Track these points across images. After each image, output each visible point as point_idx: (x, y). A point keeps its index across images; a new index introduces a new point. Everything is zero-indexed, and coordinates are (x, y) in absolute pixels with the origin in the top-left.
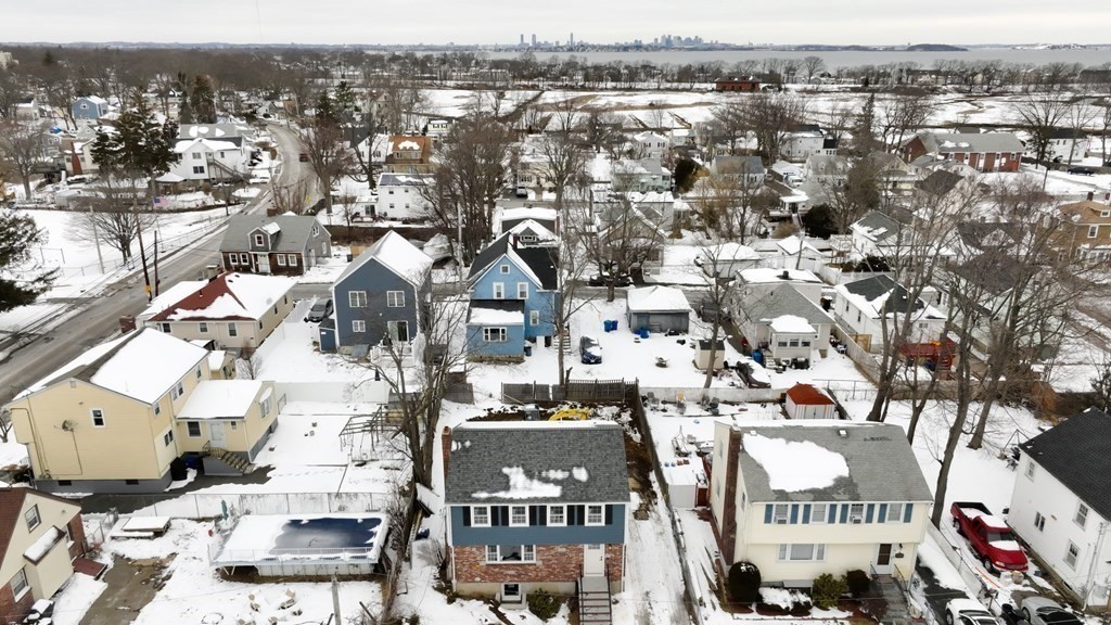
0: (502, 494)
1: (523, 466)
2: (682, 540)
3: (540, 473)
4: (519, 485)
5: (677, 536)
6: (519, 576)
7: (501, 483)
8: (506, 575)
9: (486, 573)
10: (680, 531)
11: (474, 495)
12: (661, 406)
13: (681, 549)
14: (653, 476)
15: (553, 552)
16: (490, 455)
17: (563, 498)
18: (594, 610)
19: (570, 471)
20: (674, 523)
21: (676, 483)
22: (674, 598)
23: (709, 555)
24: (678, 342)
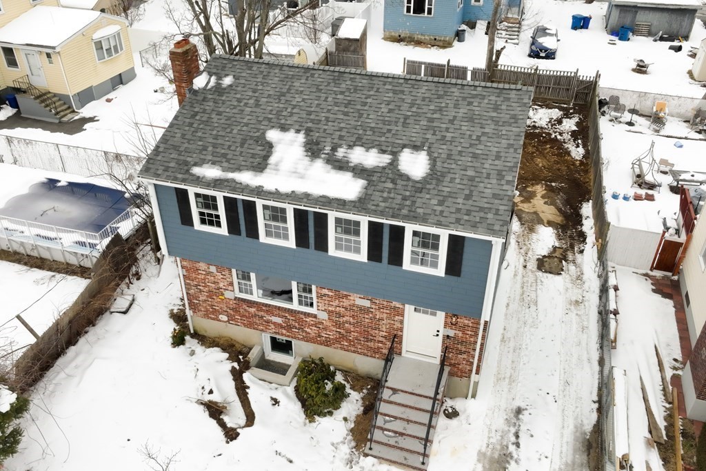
0: (246, 177)
1: (308, 132)
2: (613, 324)
3: (334, 149)
4: (286, 166)
5: (605, 315)
6: (289, 328)
7: (253, 156)
8: (268, 322)
9: (236, 310)
10: (612, 306)
11: (196, 170)
12: (627, 117)
13: (606, 342)
14: (587, 209)
15: (346, 303)
16: (257, 105)
17: (360, 204)
18: (398, 426)
19: (395, 154)
20: (604, 290)
21: (624, 224)
22: (569, 435)
23: (660, 364)
24: (671, 48)
